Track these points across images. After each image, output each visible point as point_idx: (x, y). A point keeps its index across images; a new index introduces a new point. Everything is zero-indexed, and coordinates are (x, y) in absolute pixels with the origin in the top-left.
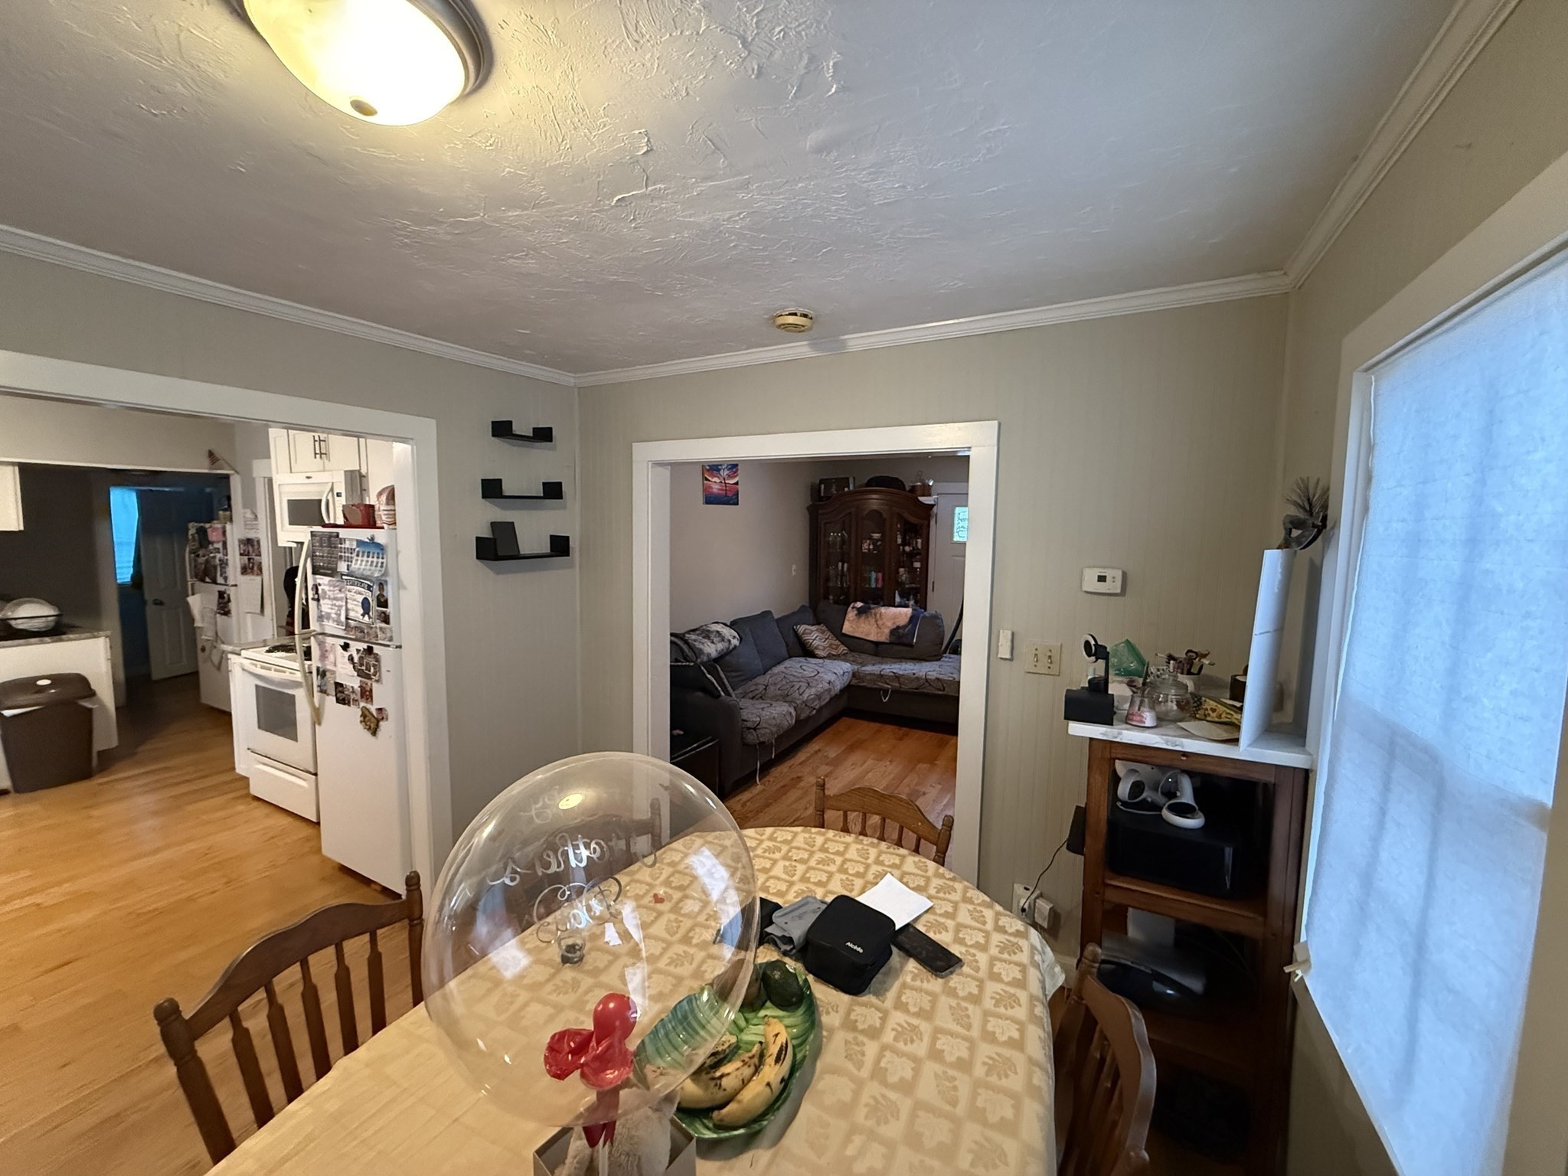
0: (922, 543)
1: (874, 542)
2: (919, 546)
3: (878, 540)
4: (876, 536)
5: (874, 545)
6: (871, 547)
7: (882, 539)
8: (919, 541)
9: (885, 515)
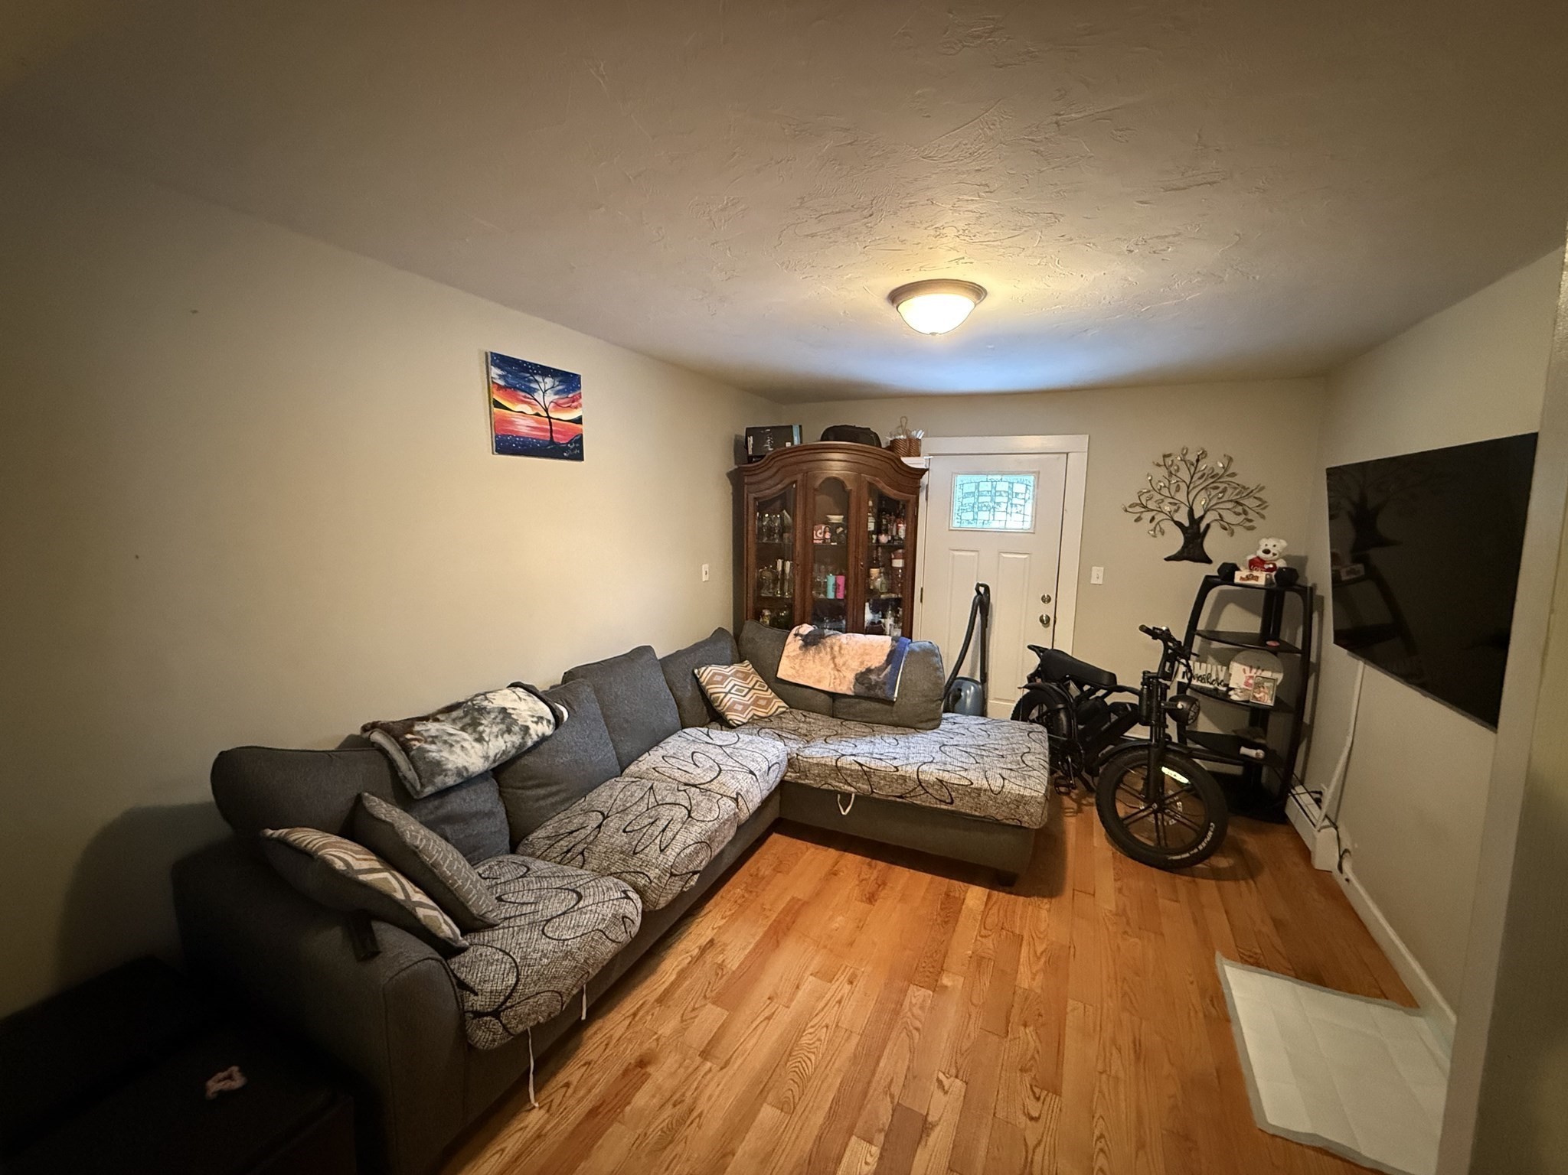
0: (906, 530)
1: (832, 528)
2: (902, 534)
3: (838, 525)
4: (836, 519)
5: (833, 532)
6: (828, 536)
7: (846, 524)
8: (902, 527)
9: (849, 487)
